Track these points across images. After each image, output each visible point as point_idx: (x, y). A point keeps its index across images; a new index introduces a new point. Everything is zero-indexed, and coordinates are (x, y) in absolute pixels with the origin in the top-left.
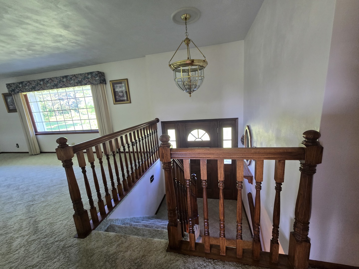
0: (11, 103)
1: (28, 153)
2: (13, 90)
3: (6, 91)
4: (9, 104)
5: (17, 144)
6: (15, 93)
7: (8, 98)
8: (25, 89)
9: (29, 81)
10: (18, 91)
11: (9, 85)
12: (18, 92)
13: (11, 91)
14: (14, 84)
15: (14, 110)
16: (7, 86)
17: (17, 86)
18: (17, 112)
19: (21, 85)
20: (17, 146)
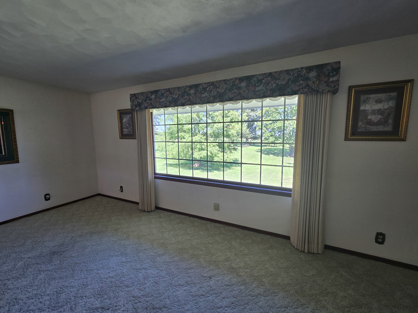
0: (127, 125)
1: (137, 203)
2: (139, 105)
3: (127, 105)
4: (124, 126)
5: (121, 187)
6: (141, 109)
7: (124, 117)
8: (159, 102)
9: (169, 88)
10: (146, 105)
11: (133, 97)
12: (146, 108)
13: (135, 105)
14: (142, 93)
15: (131, 136)
16: (131, 98)
17: (147, 97)
18: (135, 139)
19: (153, 95)
20: (121, 190)
